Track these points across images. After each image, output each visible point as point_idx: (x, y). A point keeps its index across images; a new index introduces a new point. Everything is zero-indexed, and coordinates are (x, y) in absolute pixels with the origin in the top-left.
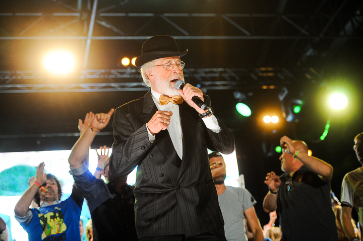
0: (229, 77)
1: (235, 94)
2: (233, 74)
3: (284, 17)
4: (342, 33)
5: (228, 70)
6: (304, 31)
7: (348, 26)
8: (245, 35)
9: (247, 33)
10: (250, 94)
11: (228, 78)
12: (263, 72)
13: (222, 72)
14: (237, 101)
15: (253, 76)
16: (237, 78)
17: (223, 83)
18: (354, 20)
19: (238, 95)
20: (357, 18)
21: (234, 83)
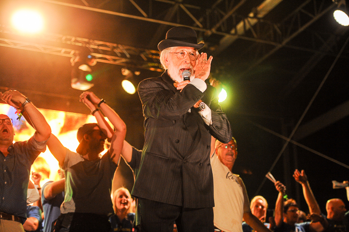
0: (120, 53)
1: (123, 70)
2: (125, 52)
3: (182, 6)
4: (233, 32)
5: (120, 46)
6: (198, 23)
7: (240, 26)
8: (143, 16)
9: (144, 14)
10: (137, 73)
11: (119, 55)
12: (153, 54)
13: (114, 48)
14: (124, 78)
15: (143, 56)
16: (128, 56)
17: (114, 57)
18: (246, 21)
19: (126, 72)
20: (250, 20)
21: (124, 60)
